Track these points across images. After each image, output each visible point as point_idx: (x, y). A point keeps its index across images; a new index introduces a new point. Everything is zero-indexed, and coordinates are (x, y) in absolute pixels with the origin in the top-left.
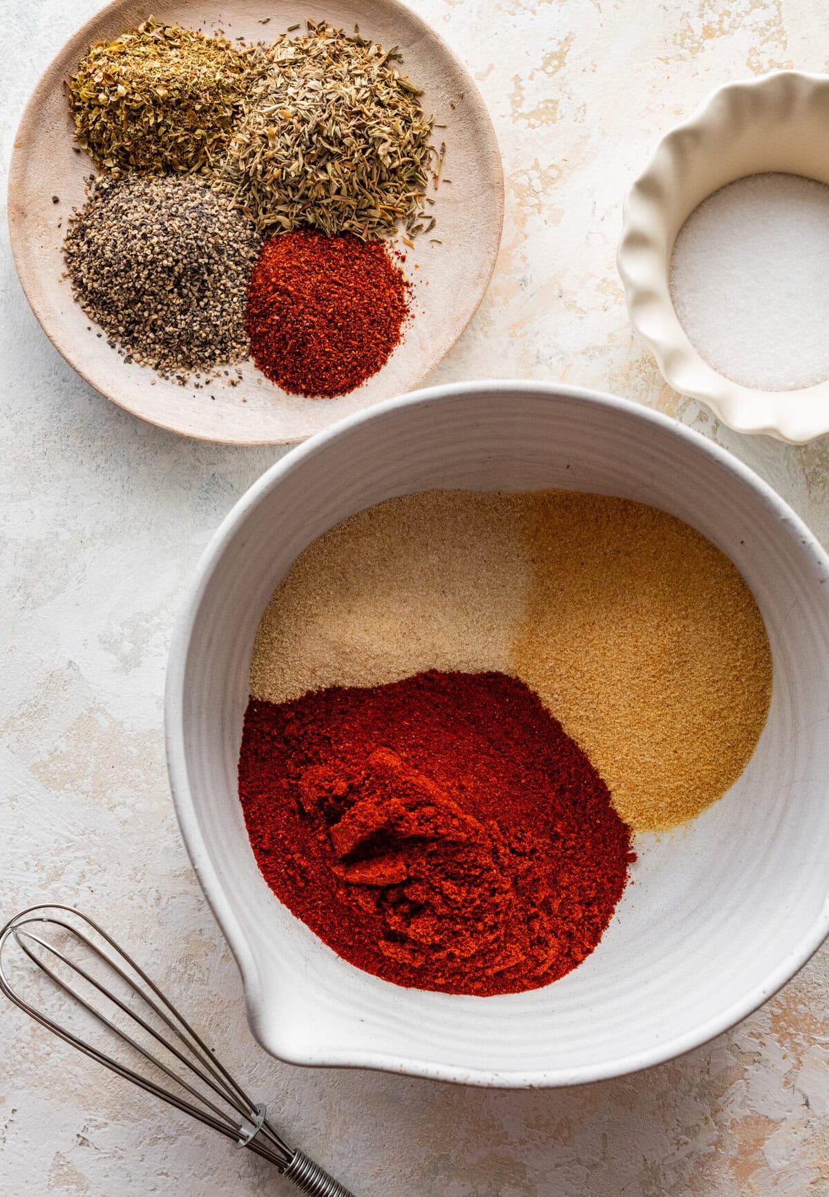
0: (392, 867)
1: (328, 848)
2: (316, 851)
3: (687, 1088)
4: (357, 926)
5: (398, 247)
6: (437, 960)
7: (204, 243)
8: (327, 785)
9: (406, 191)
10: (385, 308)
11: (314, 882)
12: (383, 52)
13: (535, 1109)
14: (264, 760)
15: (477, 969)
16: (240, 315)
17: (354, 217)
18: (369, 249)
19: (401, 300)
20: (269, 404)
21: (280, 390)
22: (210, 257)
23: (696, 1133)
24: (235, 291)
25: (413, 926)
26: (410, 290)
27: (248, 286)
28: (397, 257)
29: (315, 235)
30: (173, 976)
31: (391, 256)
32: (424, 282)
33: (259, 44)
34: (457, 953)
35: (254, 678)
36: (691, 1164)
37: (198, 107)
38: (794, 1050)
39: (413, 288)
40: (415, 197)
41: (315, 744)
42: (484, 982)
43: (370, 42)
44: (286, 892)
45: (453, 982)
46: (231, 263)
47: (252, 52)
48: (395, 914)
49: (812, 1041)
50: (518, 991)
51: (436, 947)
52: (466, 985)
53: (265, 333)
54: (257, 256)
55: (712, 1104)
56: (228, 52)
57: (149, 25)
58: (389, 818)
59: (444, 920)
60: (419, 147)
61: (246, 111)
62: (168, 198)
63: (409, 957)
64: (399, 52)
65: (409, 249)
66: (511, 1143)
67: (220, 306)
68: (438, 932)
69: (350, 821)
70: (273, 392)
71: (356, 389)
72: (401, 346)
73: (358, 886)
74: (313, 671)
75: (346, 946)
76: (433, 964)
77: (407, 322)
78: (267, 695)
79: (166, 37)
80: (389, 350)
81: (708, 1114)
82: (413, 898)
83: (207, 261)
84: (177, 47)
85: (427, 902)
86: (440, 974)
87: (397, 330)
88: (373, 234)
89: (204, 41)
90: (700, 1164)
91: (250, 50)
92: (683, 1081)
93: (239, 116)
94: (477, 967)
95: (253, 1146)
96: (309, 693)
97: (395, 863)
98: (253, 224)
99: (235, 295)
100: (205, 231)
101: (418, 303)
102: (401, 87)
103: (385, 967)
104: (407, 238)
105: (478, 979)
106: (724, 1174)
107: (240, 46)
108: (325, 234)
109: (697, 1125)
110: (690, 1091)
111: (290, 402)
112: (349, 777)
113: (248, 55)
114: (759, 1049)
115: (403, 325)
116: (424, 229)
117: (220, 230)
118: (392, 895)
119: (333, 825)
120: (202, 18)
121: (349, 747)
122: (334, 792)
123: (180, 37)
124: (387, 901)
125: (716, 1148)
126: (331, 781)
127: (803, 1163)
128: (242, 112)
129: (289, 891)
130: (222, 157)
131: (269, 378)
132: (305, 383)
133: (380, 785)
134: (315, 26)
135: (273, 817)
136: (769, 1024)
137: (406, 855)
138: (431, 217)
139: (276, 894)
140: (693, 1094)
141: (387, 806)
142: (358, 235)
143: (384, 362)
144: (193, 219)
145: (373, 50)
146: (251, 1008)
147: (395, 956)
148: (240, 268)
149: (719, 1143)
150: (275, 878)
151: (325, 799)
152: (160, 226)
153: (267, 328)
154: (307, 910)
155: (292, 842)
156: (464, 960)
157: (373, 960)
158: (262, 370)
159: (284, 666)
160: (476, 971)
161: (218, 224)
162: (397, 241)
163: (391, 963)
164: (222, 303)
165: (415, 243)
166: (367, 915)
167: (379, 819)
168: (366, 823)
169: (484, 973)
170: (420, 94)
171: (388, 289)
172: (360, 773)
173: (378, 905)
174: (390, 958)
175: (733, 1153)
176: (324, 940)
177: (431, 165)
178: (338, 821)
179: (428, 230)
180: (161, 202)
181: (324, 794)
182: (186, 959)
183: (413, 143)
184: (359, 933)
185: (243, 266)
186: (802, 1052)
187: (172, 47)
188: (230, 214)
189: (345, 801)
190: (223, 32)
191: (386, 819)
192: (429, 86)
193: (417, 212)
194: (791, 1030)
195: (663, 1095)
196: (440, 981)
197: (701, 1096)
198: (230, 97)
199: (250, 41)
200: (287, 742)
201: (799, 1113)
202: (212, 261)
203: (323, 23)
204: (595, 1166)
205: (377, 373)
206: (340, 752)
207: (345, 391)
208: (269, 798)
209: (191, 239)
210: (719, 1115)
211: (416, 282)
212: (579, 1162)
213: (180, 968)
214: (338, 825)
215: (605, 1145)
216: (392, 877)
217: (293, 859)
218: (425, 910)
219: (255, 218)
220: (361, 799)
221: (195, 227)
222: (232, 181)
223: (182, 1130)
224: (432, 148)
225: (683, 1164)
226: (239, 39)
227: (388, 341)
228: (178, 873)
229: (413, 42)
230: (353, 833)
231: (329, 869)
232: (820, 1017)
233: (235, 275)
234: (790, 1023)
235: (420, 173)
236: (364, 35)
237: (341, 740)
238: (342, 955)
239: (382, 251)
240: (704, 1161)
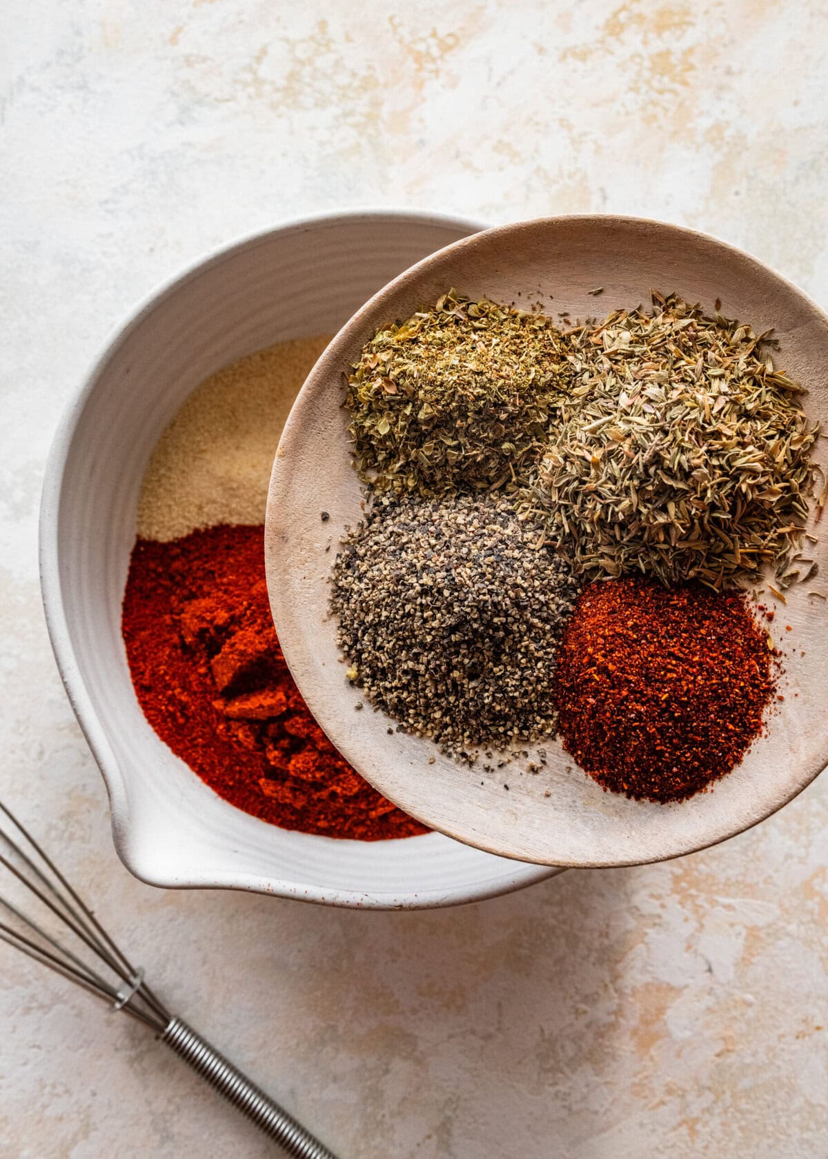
0: (272, 697)
1: (208, 682)
2: (197, 685)
3: (586, 952)
4: (238, 765)
5: (765, 600)
6: (320, 800)
7: (500, 598)
8: (208, 616)
9: (778, 525)
10: (741, 689)
11: (195, 719)
12: (752, 336)
13: (428, 976)
14: (148, 597)
15: (361, 811)
16: (545, 684)
17: (703, 562)
18: (723, 603)
19: (766, 675)
20: (579, 803)
21: (595, 784)
22: (507, 615)
23: (595, 1001)
24: (541, 654)
25: (293, 762)
26: (778, 661)
27: (557, 647)
28: (762, 613)
29: (649, 585)
30: (53, 833)
31: (754, 611)
32: (799, 651)
33: (588, 322)
34: (339, 790)
35: (141, 516)
36: (590, 1036)
37: (503, 416)
38: (696, 912)
39: (783, 658)
40: (790, 534)
41: (200, 578)
42: (368, 826)
43: (736, 322)
44: (166, 729)
45: (336, 826)
46: (536, 621)
47: (577, 333)
48: (276, 749)
49: (713, 903)
50: (404, 837)
51: (317, 786)
52: (350, 829)
53: (575, 714)
54: (571, 608)
55: (612, 970)
56: (549, 332)
57: (448, 301)
58: (269, 646)
59: (325, 756)
60: (797, 467)
61: (565, 416)
62: (460, 532)
63: (290, 795)
64: (775, 337)
65: (779, 604)
66: (403, 1012)
67: (519, 673)
68: (319, 769)
69: (229, 650)
70: (584, 785)
71: (697, 795)
72: (762, 739)
73: (238, 719)
74: (200, 508)
75: (226, 787)
76: (315, 805)
77: (772, 705)
78: (153, 533)
79: (469, 316)
80: (744, 745)
81: (607, 980)
82: (293, 731)
83: (504, 620)
84: (481, 329)
85: (308, 735)
86: (322, 817)
87: (758, 717)
88: (729, 582)
89: (518, 319)
90: (600, 1035)
91: (576, 329)
92: (581, 945)
93: (555, 423)
94: (360, 809)
95: (128, 1007)
96: (197, 531)
97: (275, 694)
98: (568, 565)
99: (539, 659)
100: (503, 582)
101: (788, 681)
102: (776, 385)
103: (266, 809)
104: (776, 588)
105: (362, 823)
106: (625, 1046)
107: (563, 323)
108: (662, 584)
109: (597, 993)
110: (588, 956)
111: (607, 804)
112: (230, 608)
113: (573, 337)
114: (659, 911)
115: (766, 710)
116: (801, 578)
117: (523, 578)
118: (272, 730)
119: (213, 658)
120: (518, 289)
121: (232, 580)
122: (215, 622)
123: (486, 316)
124: (267, 736)
125: (616, 1018)
126: (212, 612)
127: (707, 1034)
128: (561, 417)
129: (169, 729)
130: (533, 473)
131: (581, 766)
132: (628, 783)
133: (261, 613)
134: (662, 300)
135: (155, 654)
136: (669, 885)
137: (287, 686)
138: (812, 561)
139: (156, 731)
140: (592, 959)
141: (267, 634)
142: (709, 585)
143: (738, 761)
144: (488, 565)
145: (739, 334)
146: (117, 826)
147: (275, 795)
148: (548, 627)
149: (619, 1012)
150: (155, 715)
151: (207, 630)
152: (445, 574)
153: (579, 707)
154: (187, 748)
155: (173, 677)
156: (347, 800)
157: (254, 801)
158: (572, 754)
159: (171, 502)
160: (360, 814)
161: (520, 572)
162: (763, 592)
163: (273, 804)
164: (522, 670)
165: (787, 596)
166: (248, 752)
167: (259, 647)
168: (245, 651)
169: (368, 816)
170: (804, 393)
171: (748, 659)
172: (241, 604)
173: (259, 740)
174: (270, 798)
175: (634, 1022)
176: (204, 779)
177: (813, 489)
178: (218, 652)
179: (806, 580)
180: (450, 537)
181: (204, 625)
182: (68, 816)
183: (790, 462)
184: (240, 772)
185: (552, 623)
186: (704, 915)
187: (475, 330)
188: (537, 555)
189: (225, 631)
190: (542, 307)
191: (266, 647)
192: (816, 383)
193: (791, 554)
194: (693, 892)
195: (559, 961)
196: (322, 824)
197: (600, 961)
198: (546, 397)
199: (576, 317)
200: (172, 578)
201: (702, 979)
202: (510, 619)
203: (673, 296)
204: (488, 1037)
205: (727, 775)
206: (223, 584)
207: (682, 797)
208: (151, 635)
209: (484, 594)
210: (619, 982)
211: (787, 651)
212: (473, 1032)
213: (61, 825)
214: (218, 657)
215: (500, 1015)
216: (271, 707)
217: (173, 695)
218: (306, 745)
219: (571, 558)
220: (242, 629)
221: (490, 577)
222: (543, 508)
223: (57, 998)
224: (816, 467)
225: (581, 1036)
226: (562, 316)
227: (744, 732)
228: (62, 726)
229: (795, 326)
230: (233, 662)
231: (210, 704)
232: (722, 878)
233: (541, 634)
234: (692, 884)
235: (799, 501)
236: (727, 313)
237: (225, 573)
238: (223, 795)
239: (741, 604)
240: (603, 1031)
